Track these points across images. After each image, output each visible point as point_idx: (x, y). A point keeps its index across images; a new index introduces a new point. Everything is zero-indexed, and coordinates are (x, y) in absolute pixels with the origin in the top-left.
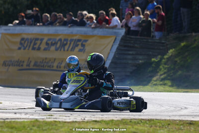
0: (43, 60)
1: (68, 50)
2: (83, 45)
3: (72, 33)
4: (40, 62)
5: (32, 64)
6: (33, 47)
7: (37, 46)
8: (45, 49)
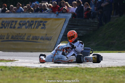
0: (17, 35)
1: (34, 28)
2: (44, 25)
3: (36, 17)
4: (16, 36)
5: (10, 37)
6: (10, 26)
7: (13, 26)
8: (18, 28)
